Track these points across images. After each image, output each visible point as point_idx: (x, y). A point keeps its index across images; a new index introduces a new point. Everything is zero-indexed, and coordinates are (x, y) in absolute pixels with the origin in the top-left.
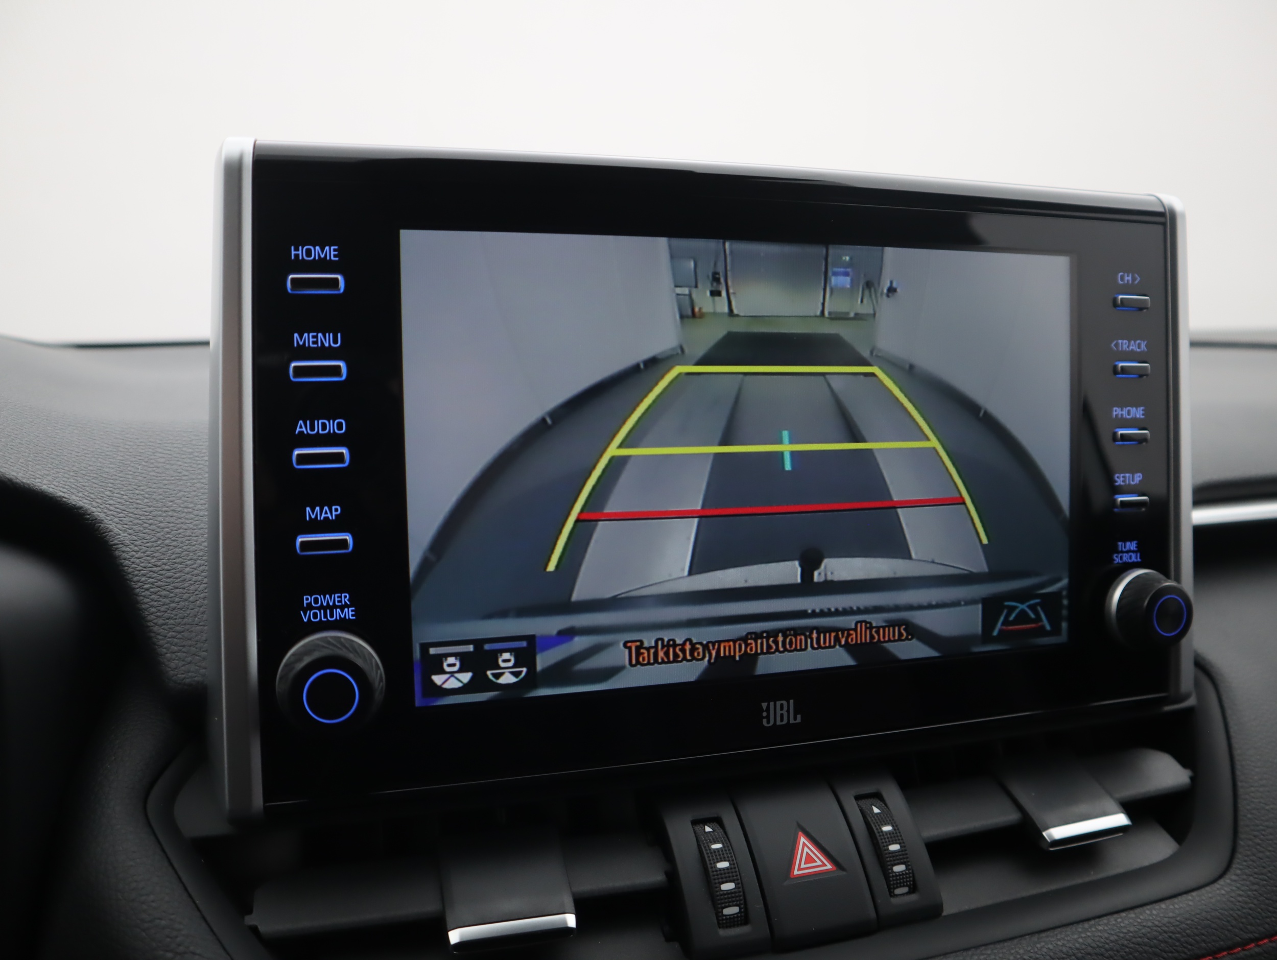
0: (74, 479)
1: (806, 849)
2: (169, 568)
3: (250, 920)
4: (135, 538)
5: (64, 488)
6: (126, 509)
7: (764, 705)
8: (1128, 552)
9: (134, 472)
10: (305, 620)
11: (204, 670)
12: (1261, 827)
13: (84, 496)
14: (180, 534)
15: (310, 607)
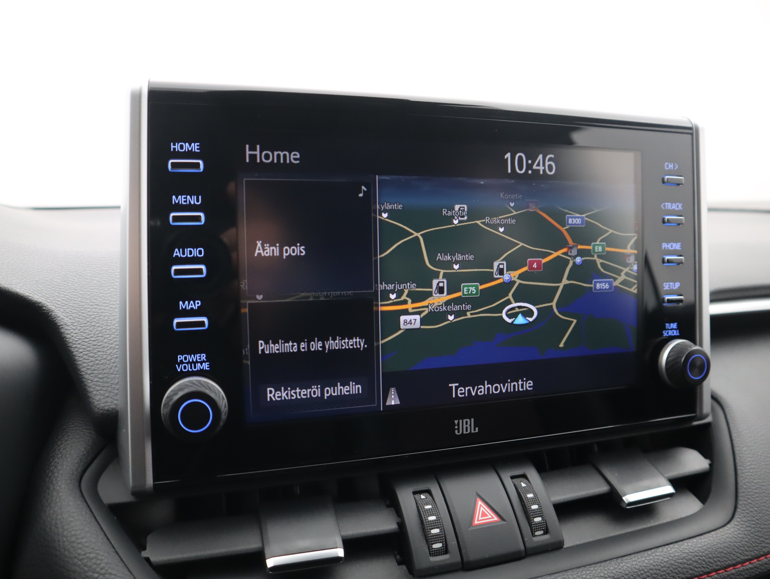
0: (36, 285)
1: (482, 509)
2: (95, 340)
3: (144, 554)
4: (74, 321)
5: (30, 291)
6: (67, 304)
7: (456, 422)
8: (671, 329)
9: (73, 282)
10: (179, 370)
11: (116, 401)
12: (752, 493)
13: (42, 296)
14: (101, 319)
15: (181, 362)
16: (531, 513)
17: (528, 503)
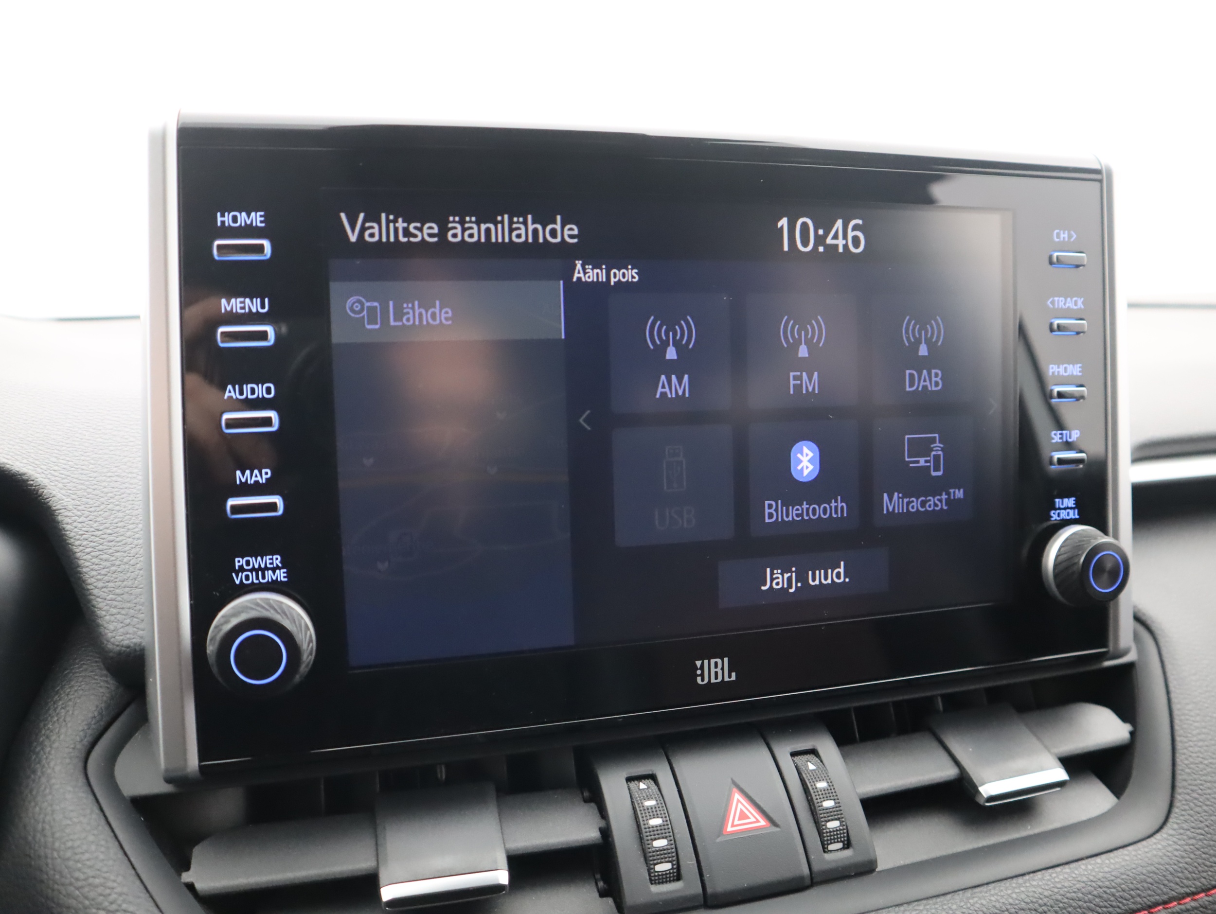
0: (19, 446)
1: (740, 806)
2: (111, 532)
3: (186, 877)
4: (79, 503)
5: (8, 455)
6: (70, 474)
7: (698, 663)
8: (1065, 509)
9: (82, 439)
10: (237, 582)
11: (142, 632)
13: (28, 462)
14: (123, 499)
15: (242, 569)
16: (821, 814)
17: (818, 797)
